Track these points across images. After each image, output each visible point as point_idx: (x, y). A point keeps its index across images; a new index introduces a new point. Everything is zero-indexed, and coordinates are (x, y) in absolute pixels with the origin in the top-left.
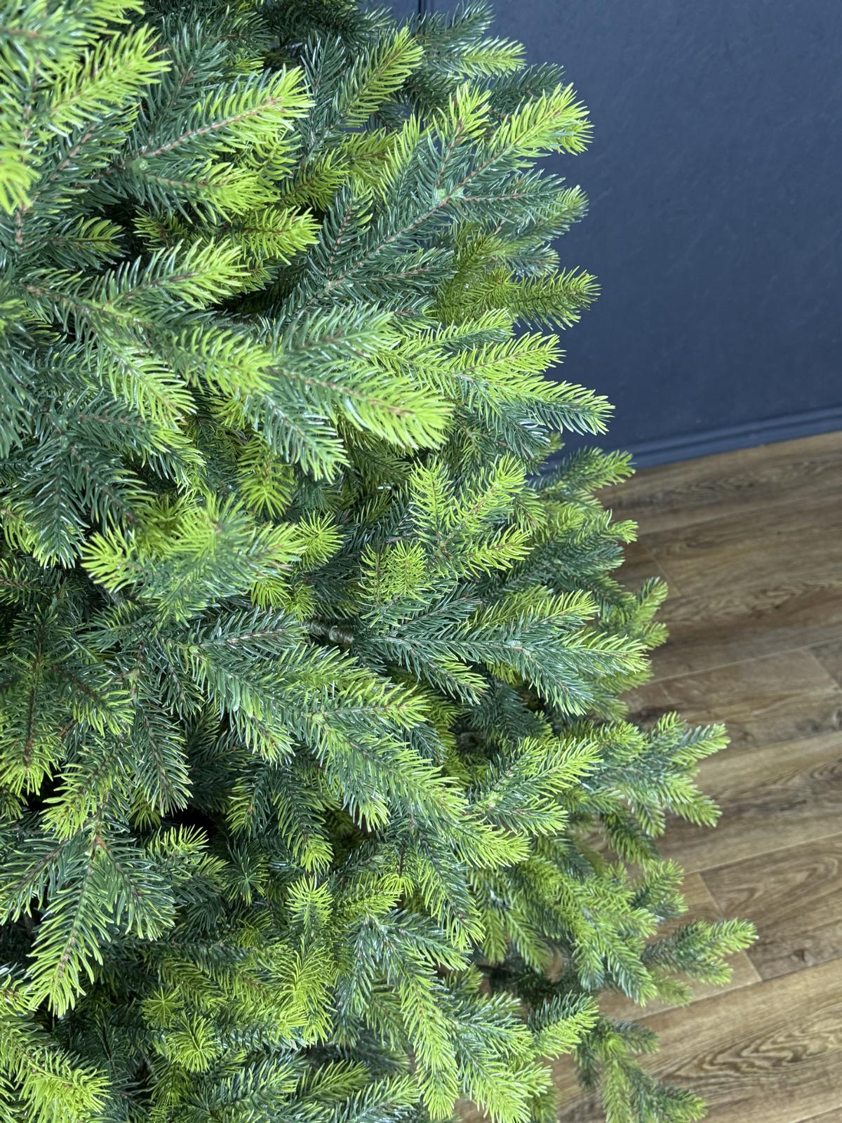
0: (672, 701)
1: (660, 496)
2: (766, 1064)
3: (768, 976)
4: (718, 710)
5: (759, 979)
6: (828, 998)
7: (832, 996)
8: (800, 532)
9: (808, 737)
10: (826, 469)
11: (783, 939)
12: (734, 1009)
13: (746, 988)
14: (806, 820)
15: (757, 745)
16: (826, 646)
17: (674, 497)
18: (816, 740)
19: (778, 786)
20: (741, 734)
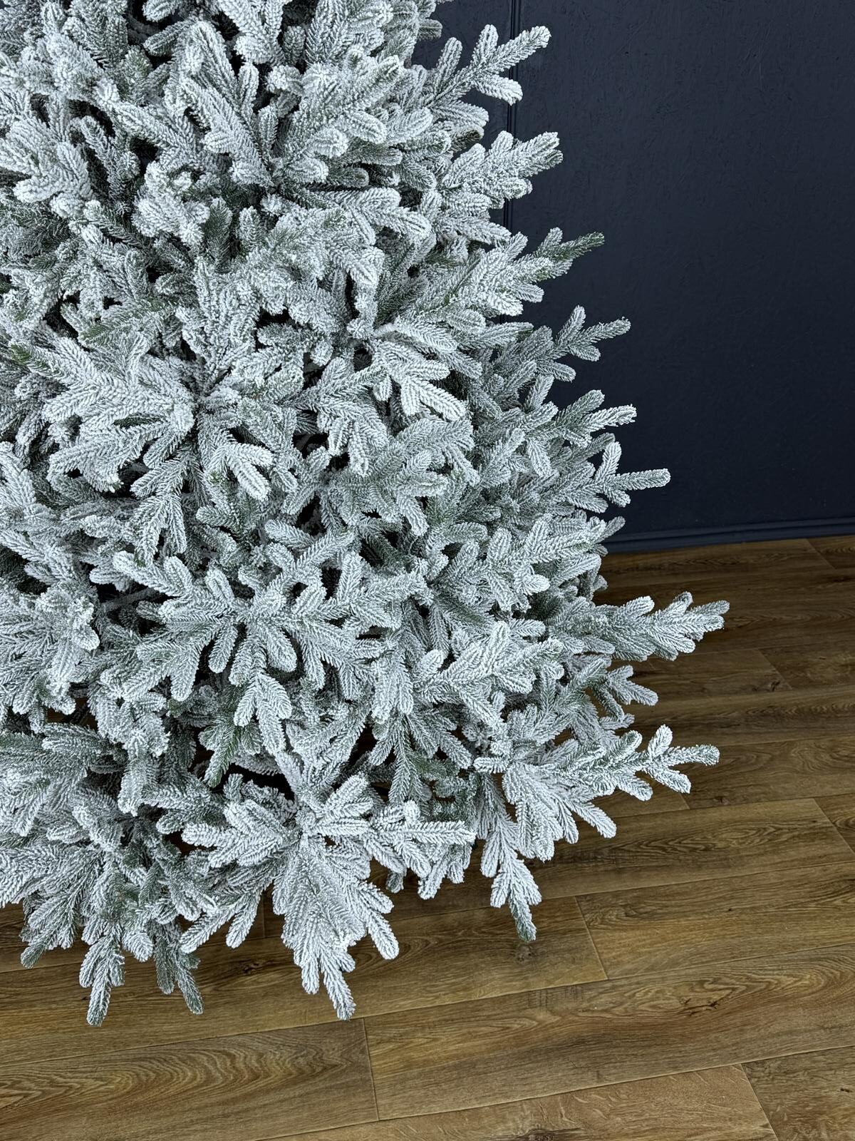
0: (654, 669)
1: (666, 565)
2: (685, 850)
3: (693, 807)
4: (686, 676)
5: (688, 808)
6: (736, 822)
7: (739, 821)
8: (764, 589)
9: (750, 694)
10: (791, 558)
11: (708, 790)
12: (668, 820)
13: (679, 811)
14: (738, 734)
15: (710, 694)
16: (771, 649)
17: (676, 566)
18: (754, 696)
19: (722, 716)
20: (699, 689)
